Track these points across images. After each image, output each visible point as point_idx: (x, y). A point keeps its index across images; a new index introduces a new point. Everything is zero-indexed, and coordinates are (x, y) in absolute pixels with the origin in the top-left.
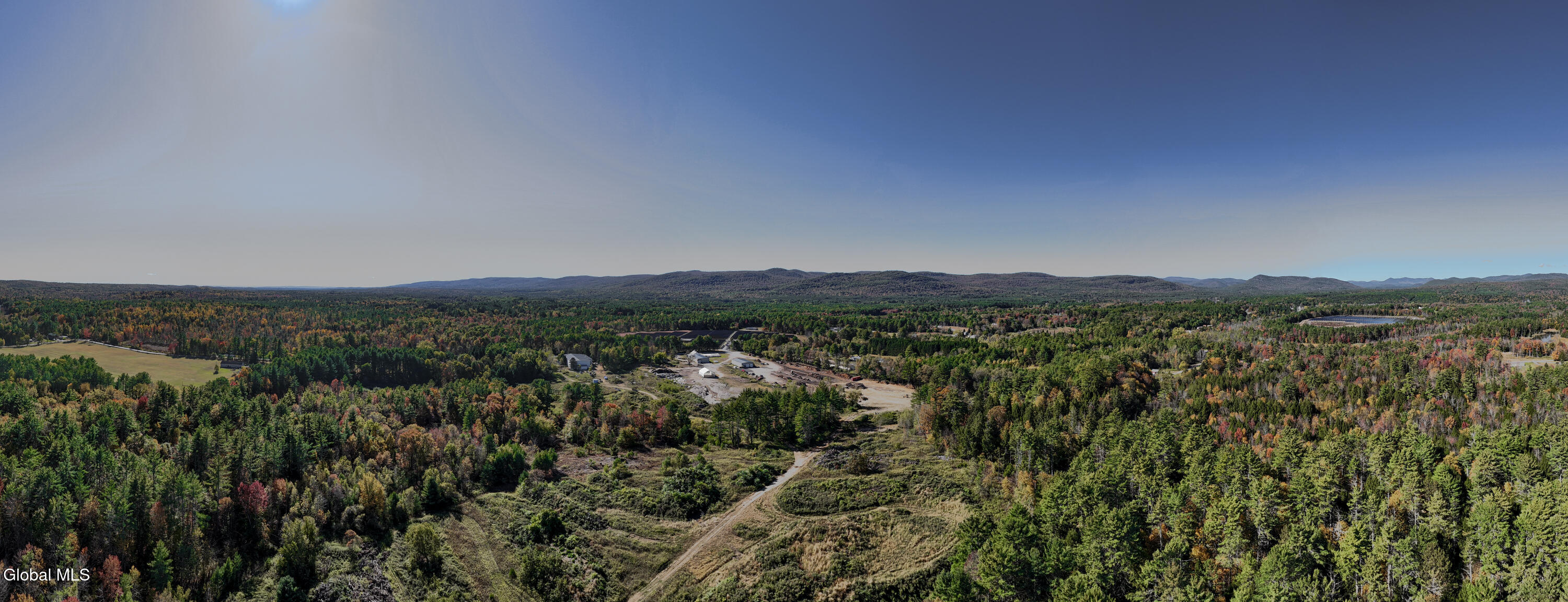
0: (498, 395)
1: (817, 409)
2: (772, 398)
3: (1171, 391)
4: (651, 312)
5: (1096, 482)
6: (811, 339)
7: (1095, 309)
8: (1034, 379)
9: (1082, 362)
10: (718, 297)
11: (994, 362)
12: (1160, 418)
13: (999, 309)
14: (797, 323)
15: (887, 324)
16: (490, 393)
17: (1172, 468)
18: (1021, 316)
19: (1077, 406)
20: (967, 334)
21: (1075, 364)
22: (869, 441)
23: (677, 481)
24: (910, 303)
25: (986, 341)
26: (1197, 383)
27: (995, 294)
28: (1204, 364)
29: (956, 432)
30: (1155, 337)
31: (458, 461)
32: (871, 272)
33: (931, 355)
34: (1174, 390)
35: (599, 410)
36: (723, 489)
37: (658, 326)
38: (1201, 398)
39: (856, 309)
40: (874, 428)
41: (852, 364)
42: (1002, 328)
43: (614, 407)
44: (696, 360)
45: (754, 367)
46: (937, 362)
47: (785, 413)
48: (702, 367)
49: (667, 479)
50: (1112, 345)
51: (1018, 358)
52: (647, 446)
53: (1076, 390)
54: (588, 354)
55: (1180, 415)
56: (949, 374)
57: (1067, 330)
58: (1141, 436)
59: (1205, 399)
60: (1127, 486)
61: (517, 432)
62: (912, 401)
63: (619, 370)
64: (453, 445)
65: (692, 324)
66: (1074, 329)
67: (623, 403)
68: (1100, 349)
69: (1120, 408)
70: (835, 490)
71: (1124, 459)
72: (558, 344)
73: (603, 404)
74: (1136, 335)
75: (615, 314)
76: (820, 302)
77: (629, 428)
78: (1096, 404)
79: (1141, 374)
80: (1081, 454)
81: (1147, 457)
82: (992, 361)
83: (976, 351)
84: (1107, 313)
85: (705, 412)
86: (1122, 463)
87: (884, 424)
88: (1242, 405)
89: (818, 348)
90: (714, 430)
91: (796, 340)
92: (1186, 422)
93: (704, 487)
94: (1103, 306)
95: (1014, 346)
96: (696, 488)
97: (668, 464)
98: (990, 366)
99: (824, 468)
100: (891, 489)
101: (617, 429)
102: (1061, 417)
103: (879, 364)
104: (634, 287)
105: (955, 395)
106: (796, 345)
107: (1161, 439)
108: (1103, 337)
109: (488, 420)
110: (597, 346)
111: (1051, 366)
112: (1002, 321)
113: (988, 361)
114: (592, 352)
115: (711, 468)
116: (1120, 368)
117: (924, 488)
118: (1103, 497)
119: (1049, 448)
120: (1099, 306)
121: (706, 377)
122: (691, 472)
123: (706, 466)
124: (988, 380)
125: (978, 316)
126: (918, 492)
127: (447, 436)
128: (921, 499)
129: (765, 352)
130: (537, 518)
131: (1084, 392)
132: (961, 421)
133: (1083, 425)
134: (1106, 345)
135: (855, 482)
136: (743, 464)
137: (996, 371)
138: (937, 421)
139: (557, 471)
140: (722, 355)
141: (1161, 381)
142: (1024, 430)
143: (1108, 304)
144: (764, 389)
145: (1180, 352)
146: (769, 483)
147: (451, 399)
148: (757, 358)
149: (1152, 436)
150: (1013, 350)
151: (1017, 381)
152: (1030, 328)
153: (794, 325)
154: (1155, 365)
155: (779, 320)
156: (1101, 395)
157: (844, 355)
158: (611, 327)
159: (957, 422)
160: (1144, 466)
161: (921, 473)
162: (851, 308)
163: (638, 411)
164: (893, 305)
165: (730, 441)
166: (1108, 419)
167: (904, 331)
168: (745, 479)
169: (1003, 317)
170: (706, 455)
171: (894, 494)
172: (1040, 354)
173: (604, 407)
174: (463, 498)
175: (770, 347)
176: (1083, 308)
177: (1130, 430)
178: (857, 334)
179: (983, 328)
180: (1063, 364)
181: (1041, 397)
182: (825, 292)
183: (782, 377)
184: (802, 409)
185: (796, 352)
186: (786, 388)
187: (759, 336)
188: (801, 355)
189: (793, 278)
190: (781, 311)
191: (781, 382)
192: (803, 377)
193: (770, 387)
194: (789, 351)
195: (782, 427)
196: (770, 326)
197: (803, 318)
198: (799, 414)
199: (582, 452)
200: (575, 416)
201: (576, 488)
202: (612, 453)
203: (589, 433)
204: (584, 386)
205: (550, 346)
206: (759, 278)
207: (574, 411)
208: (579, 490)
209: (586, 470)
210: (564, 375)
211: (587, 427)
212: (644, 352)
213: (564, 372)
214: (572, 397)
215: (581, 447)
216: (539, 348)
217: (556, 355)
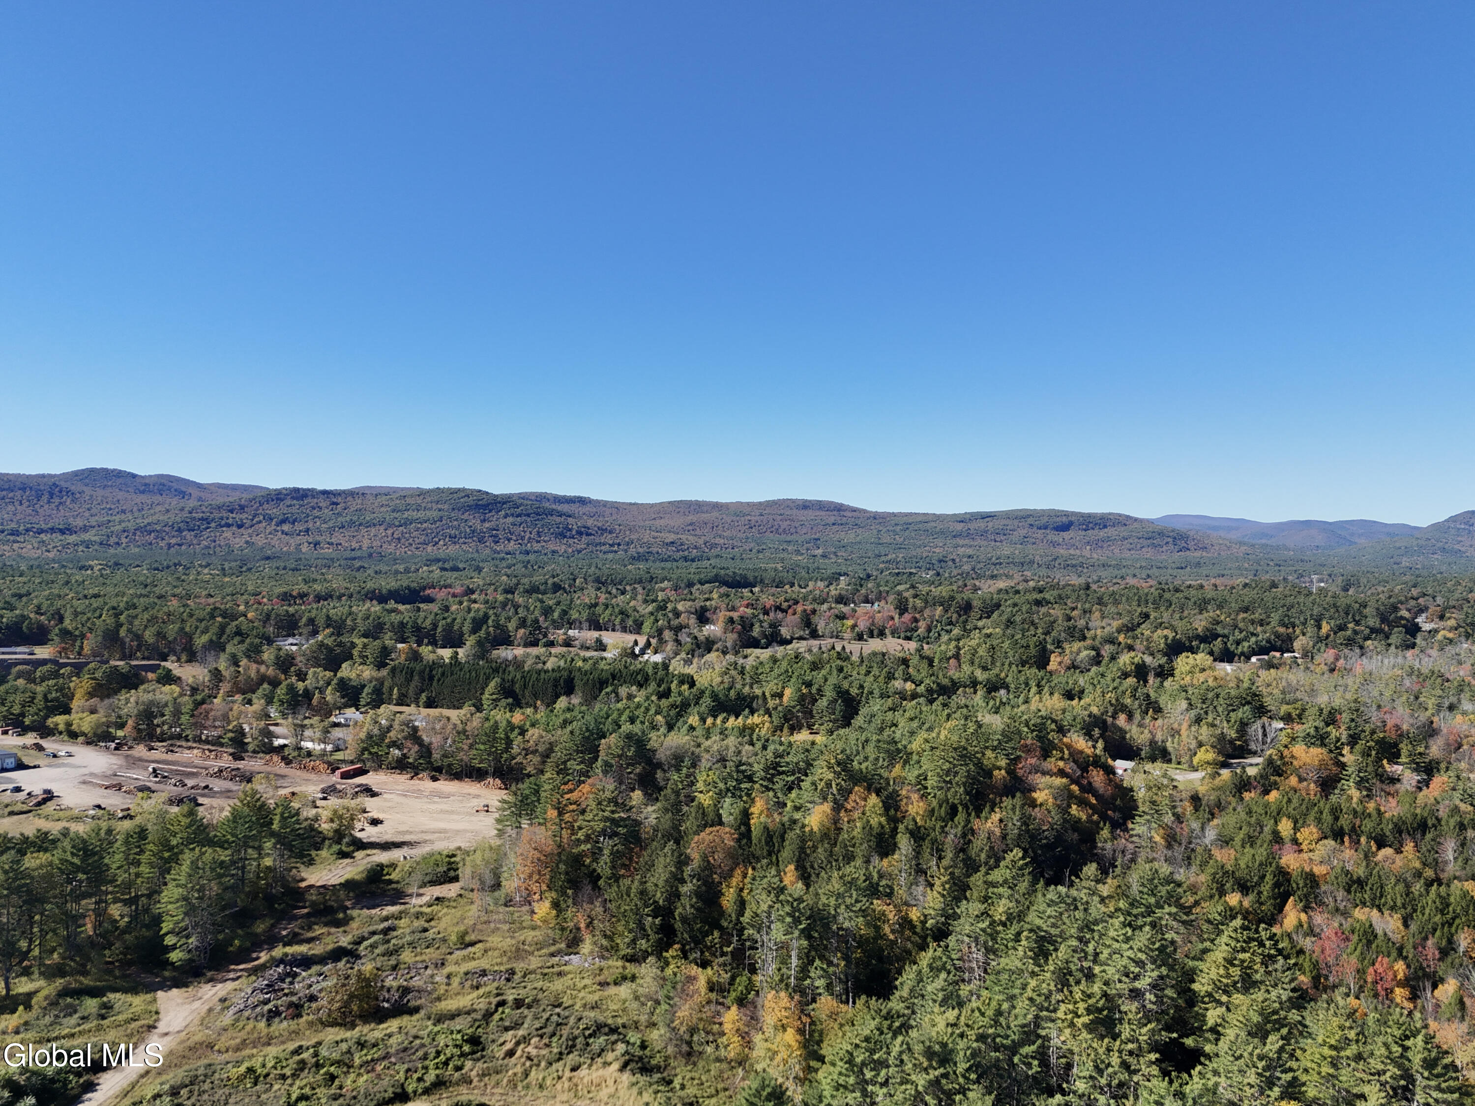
1: (233, 862)
2: (85, 850)
3: (1168, 819)
5: (962, 1035)
6: (216, 674)
7: (967, 594)
8: (809, 765)
9: (930, 729)
11: (710, 721)
12: (1135, 888)
13: (723, 589)
14: (171, 629)
15: (435, 626)
17: (1168, 1028)
18: (778, 608)
19: (917, 835)
20: (643, 652)
21: (912, 733)
22: (387, 931)
24: (496, 573)
25: (690, 671)
26: (1250, 813)
28: (1270, 762)
29: (611, 894)
30: (1125, 675)
33: (550, 703)
34: (1179, 818)
38: (1261, 853)
39: (353, 588)
40: (397, 896)
41: (337, 733)
42: (731, 638)
45: (21, 766)
46: (565, 723)
47: (128, 885)
50: (1007, 688)
51: (768, 712)
53: (915, 797)
55: (1193, 889)
56: (595, 751)
57: (893, 645)
58: (1081, 930)
59: (1272, 857)
60: (1042, 1056)
62: (499, 823)
66: (912, 645)
68: (979, 698)
69: (1025, 851)
71: (1033, 983)
74: (1073, 666)
76: (244, 567)
78: (964, 835)
79: (1084, 769)
80: (925, 958)
81: (1097, 988)
82: (703, 720)
83: (666, 694)
84: (998, 606)
86: (1029, 993)
87: (423, 885)
88: (1394, 892)
89: (238, 697)
91: (168, 678)
92: (1212, 909)
94: (989, 588)
95: (759, 682)
98: (699, 732)
99: (251, 1025)
100: (439, 1054)
102: (875, 860)
103: (415, 729)
105: (611, 801)
106: (168, 692)
107: (1137, 944)
108: (985, 668)
111: (850, 736)
112: (731, 621)
113: (694, 720)
116: (1028, 750)
117: (523, 1041)
118: (980, 1077)
119: (844, 936)
120: (976, 589)
124: (694, 765)
125: (670, 606)
128: (518, 1071)
129: (60, 720)
131: (935, 803)
132: (623, 867)
133: (931, 885)
134: (992, 687)
135: (344, 1046)
137: (714, 743)
138: (563, 868)
141: (1141, 794)
142: (782, 890)
143: (1002, 584)
144: (55, 827)
145: (1198, 720)
148: (30, 739)
149: (1112, 933)
150: (758, 691)
151: (766, 770)
152: (801, 638)
153: (160, 635)
154: (1128, 752)
155: (110, 621)
156: (978, 811)
157: (316, 711)
159: (613, 868)
160: (1089, 1011)
162: (337, 585)
164: (450, 577)
166: (997, 875)
167: (479, 643)
169: (733, 609)
171: (447, 1064)
172: (823, 703)
175: (75, 704)
176: (936, 591)
177: (1049, 911)
178: (355, 652)
179: (684, 637)
180: (881, 730)
181: (827, 807)
182: (260, 541)
183: (119, 787)
184: (185, 868)
185: (167, 711)
186: (131, 817)
187: (38, 674)
188: (184, 719)
189: (158, 498)
190: (117, 595)
191: (114, 801)
192: (190, 782)
193: (77, 819)
194: (145, 711)
195: (117, 928)
196: (78, 643)
197: (191, 615)
198: (174, 883)
206: (39, 497)
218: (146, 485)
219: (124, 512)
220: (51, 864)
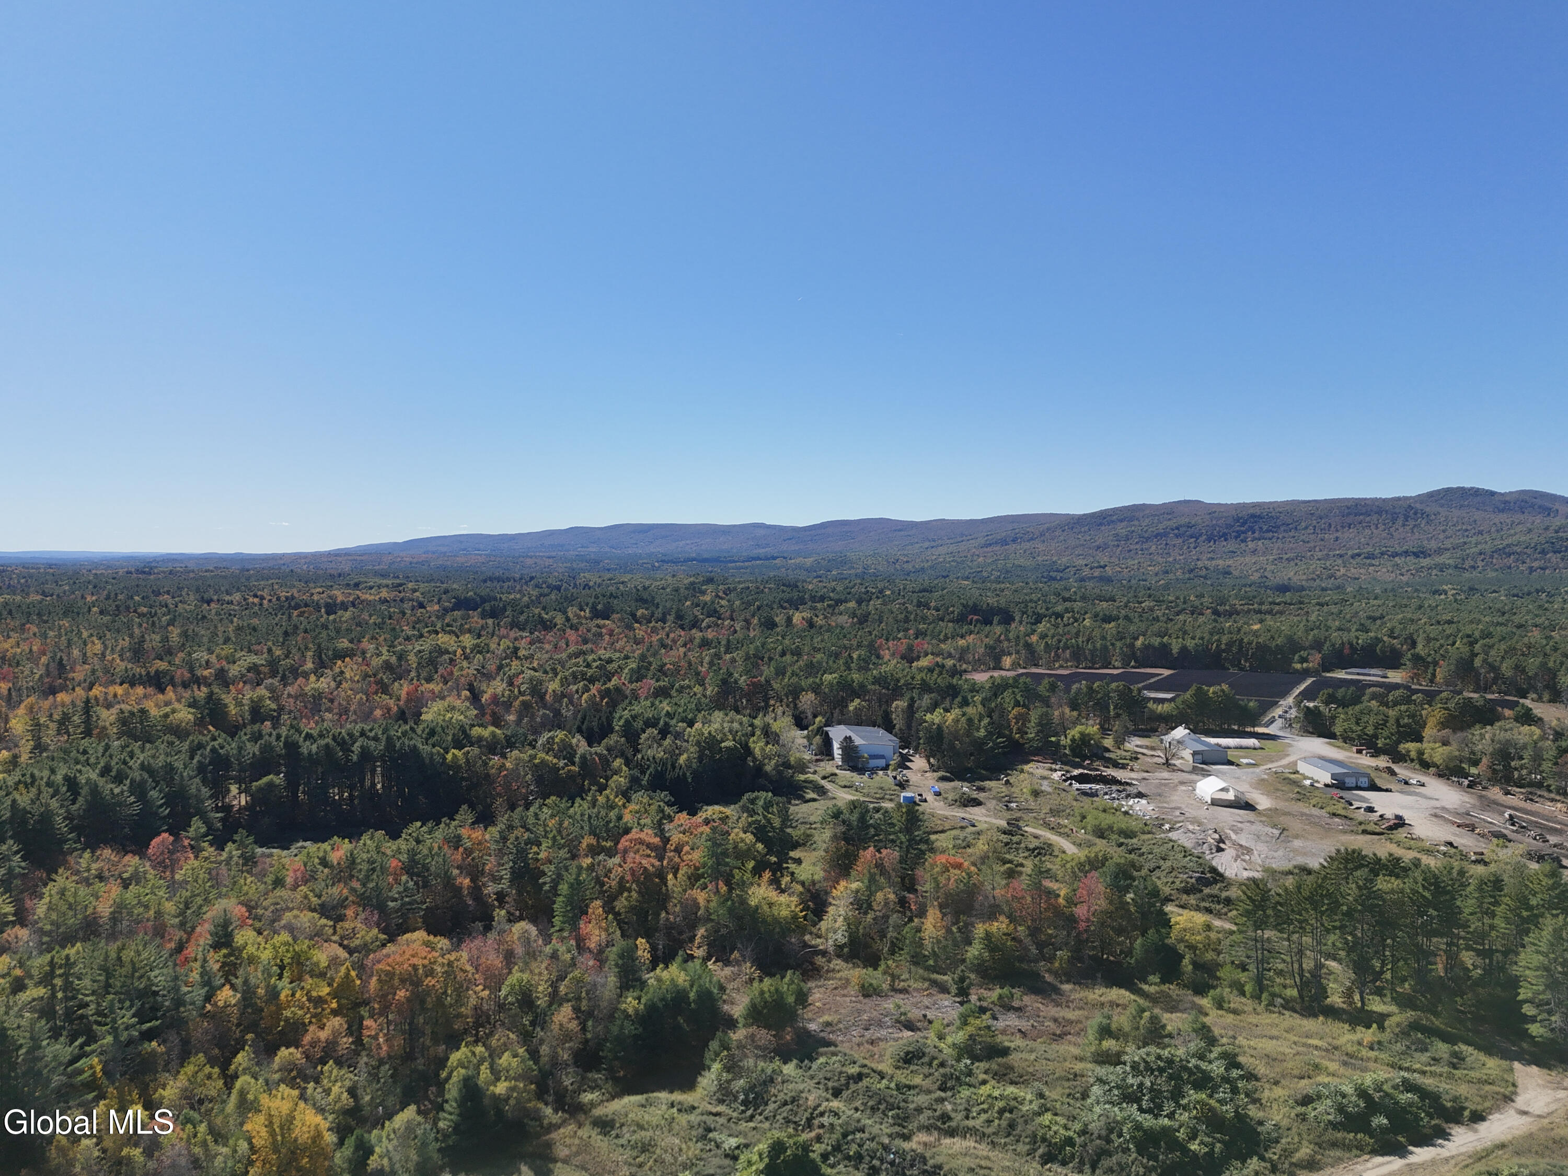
0: (649, 836)
2: (1436, 884)
10: (1255, 577)
14: (1532, 663)
16: (627, 831)
23: (1130, 1080)
31: (541, 1019)
35: (919, 872)
36: (1268, 1126)
37: (1077, 655)
43: (959, 866)
44: (1187, 754)
45: (1374, 787)
47: (1481, 936)
48: (1207, 774)
49: (1102, 1071)
52: (1048, 978)
54: (889, 727)
61: (701, 932)
63: (969, 770)
64: (526, 976)
65: (1175, 650)
67: (984, 858)
72: (807, 700)
73: (930, 858)
75: (961, 620)
77: (1000, 926)
85: (1215, 899)
90: (1240, 954)
91: (1527, 718)
93: (1212, 1109)
96: (1185, 1108)
97: (1105, 1032)
101: (966, 925)
109: (621, 904)
110: (911, 706)
114: (898, 721)
115: (1232, 1061)
121: (1215, 803)
122: (1170, 1062)
123: (1216, 1051)
127: (509, 957)
129: (1411, 747)
130: (755, 1158)
136: (1333, 1066)
139: (807, 1032)
140: (1268, 744)
144: (1408, 856)
146: (1425, 1140)
147: (521, 854)
148: (1382, 762)
153: (1517, 668)
155: (1466, 650)
158: (948, 653)
163: (1025, 880)
165: (1293, 993)
168: (1341, 1109)
170: (1216, 1020)
173: (932, 866)
174: (556, 1118)
175: (1428, 732)
183: (1472, 828)
184: (1547, 933)
185: (1527, 754)
186: (1486, 864)
187: (1391, 698)
188: (1546, 766)
189: (1519, 517)
190: (1471, 622)
191: (1467, 842)
192: (1553, 839)
193: (1428, 852)
194: (1501, 750)
195: (1469, 978)
196: (1430, 670)
197: (1555, 649)
198: (1533, 948)
199: (874, 982)
200: (855, 886)
201: (859, 1077)
202: (954, 990)
203: (891, 934)
204: (877, 810)
205: (788, 706)
206: (1394, 521)
207: (853, 873)
208: (865, 1082)
209: (884, 1032)
210: (823, 782)
211: (886, 917)
212: (1039, 724)
213: (823, 773)
214: (846, 838)
215: (870, 969)
216: (759, 710)
217: (802, 729)
218: (1505, 502)
220: (1402, 891)
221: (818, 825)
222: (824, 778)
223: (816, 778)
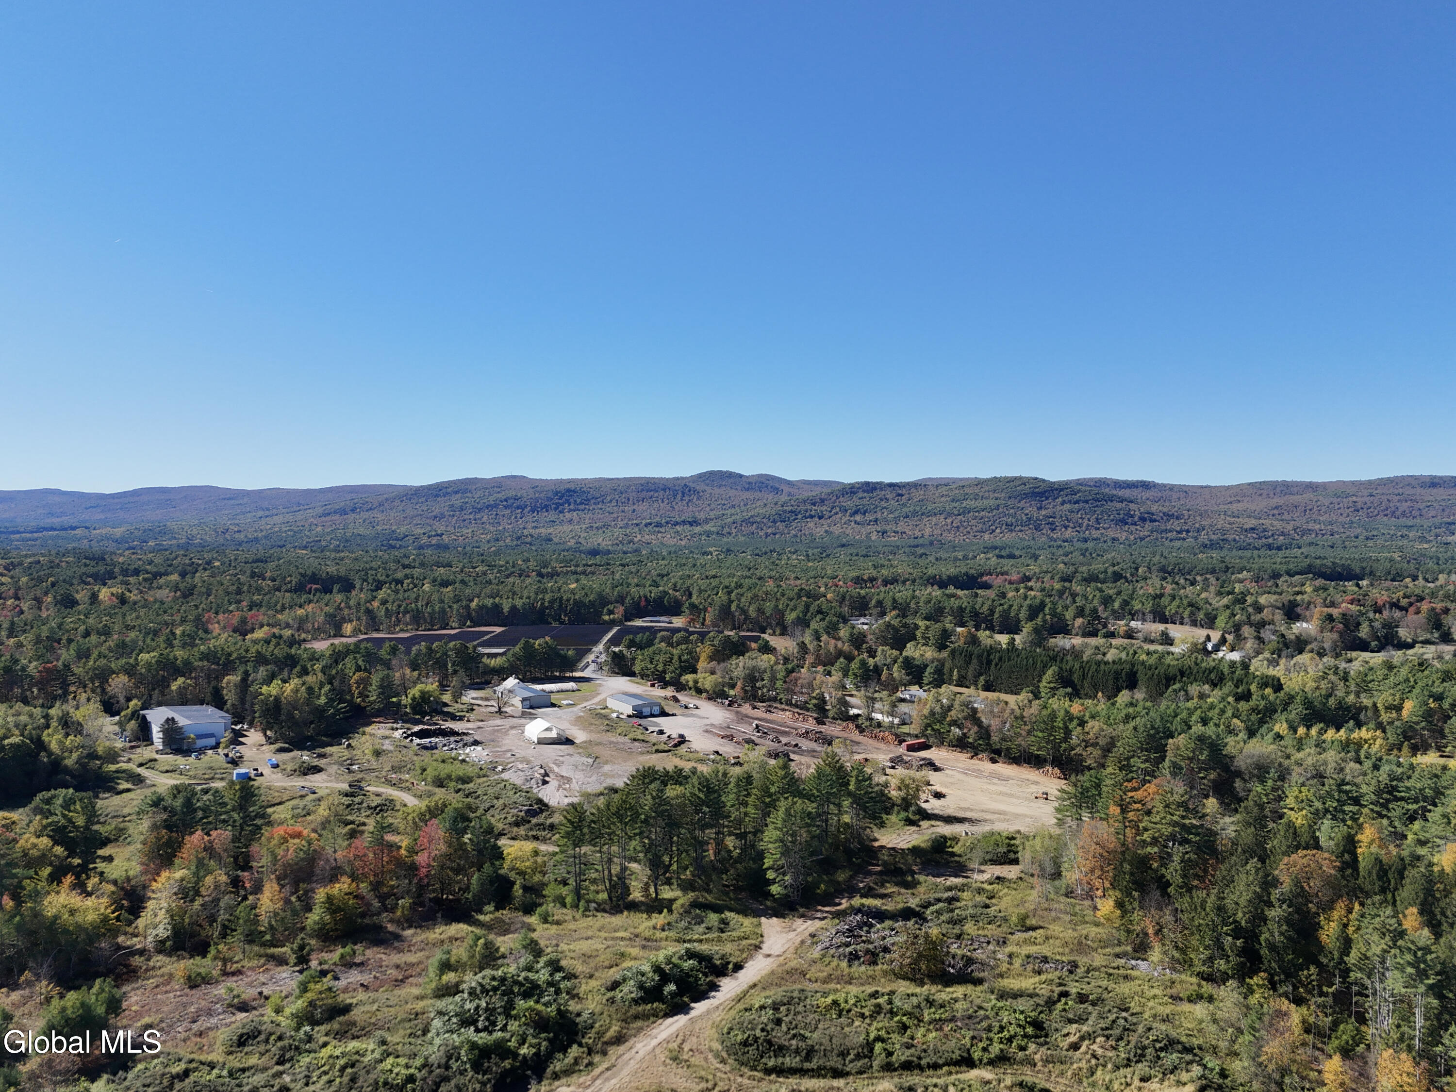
1: (819, 815)
2: (708, 788)
4: (399, 582)
6: (803, 646)
10: (572, 543)
11: (1301, 730)
13: (1320, 582)
14: (769, 606)
15: (992, 611)
18: (1395, 605)
20: (1216, 648)
22: (951, 900)
23: (468, 1006)
24: (1053, 560)
25: (1277, 672)
27: (1307, 539)
29: (1184, 903)
32: (954, 481)
33: (1111, 696)
35: (255, 848)
36: (585, 1015)
37: (417, 618)
39: (916, 573)
40: (960, 869)
41: (903, 708)
42: (1329, 638)
43: (298, 835)
44: (517, 701)
45: (664, 714)
46: (1128, 718)
47: (739, 822)
48: (533, 717)
49: (441, 1004)
51: (1381, 726)
52: (391, 927)
54: (219, 703)
56: (1162, 751)
62: (1058, 810)
63: (309, 739)
65: (506, 609)
67: (326, 823)
70: (862, 1016)
72: (117, 684)
73: (266, 832)
75: (299, 589)
76: (824, 553)
77: (342, 886)
82: (1293, 729)
83: (1246, 696)
85: (541, 826)
87: (984, 862)
89: (820, 669)
90: (562, 871)
91: (766, 649)
93: (538, 1013)
95: (1368, 691)
96: (516, 1018)
97: (446, 966)
98: (1288, 741)
99: (835, 962)
100: (1002, 1029)
101: (306, 892)
103: (975, 711)
104: (351, 516)
105: (1180, 805)
106: (765, 661)
110: (244, 680)
112: (1330, 618)
113: (1281, 727)
114: (230, 696)
115: (555, 966)
117: (1090, 1036)
121: (541, 742)
122: (503, 980)
123: (543, 960)
124: (1282, 778)
125: (1250, 599)
126: (1075, 1047)
128: (1083, 1064)
129: (689, 678)
132: (1196, 876)
135: (915, 1000)
136: (634, 951)
137: (1308, 756)
138: (1127, 867)
140: (584, 686)
142: (1402, 934)
144: (687, 766)
146: (701, 996)
148: (670, 692)
150: (1366, 701)
151: (1378, 793)
152: (1427, 642)
153: (760, 611)
155: (725, 598)
157: (885, 686)
158: (288, 626)
159: (1184, 876)
161: (1082, 998)
162: (902, 569)
163: (367, 838)
164: (1007, 564)
165: (603, 896)
167: (1036, 631)
168: (641, 986)
169: (1333, 605)
170: (543, 934)
171: (1010, 1040)
173: (269, 840)
175: (702, 665)
178: (918, 634)
179: (1267, 634)
182: (837, 530)
183: (731, 738)
184: (781, 813)
185: (766, 676)
186: (741, 765)
187: (675, 639)
188: (779, 684)
189: (758, 495)
190: (729, 576)
191: (729, 749)
192: (785, 740)
193: (701, 761)
194: (749, 675)
195: (731, 857)
196: (702, 616)
197: (783, 595)
198: (773, 826)
199: (203, 971)
200: (178, 874)
201: (186, 1073)
202: (292, 959)
203: (223, 916)
204: (206, 792)
205: (93, 691)
206: (675, 496)
207: (177, 861)
208: (193, 1077)
209: (214, 1021)
210: (141, 771)
211: (216, 901)
212: (381, 686)
213: (141, 760)
214: (168, 826)
215: (198, 958)
216: (55, 698)
217: (113, 715)
218: (750, 483)
219: (733, 506)
220: (684, 796)
221: (134, 817)
222: (141, 765)
223: (132, 766)
